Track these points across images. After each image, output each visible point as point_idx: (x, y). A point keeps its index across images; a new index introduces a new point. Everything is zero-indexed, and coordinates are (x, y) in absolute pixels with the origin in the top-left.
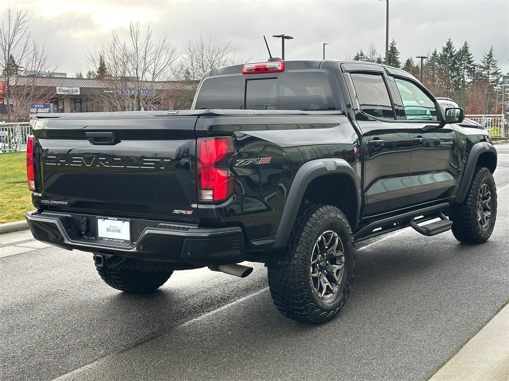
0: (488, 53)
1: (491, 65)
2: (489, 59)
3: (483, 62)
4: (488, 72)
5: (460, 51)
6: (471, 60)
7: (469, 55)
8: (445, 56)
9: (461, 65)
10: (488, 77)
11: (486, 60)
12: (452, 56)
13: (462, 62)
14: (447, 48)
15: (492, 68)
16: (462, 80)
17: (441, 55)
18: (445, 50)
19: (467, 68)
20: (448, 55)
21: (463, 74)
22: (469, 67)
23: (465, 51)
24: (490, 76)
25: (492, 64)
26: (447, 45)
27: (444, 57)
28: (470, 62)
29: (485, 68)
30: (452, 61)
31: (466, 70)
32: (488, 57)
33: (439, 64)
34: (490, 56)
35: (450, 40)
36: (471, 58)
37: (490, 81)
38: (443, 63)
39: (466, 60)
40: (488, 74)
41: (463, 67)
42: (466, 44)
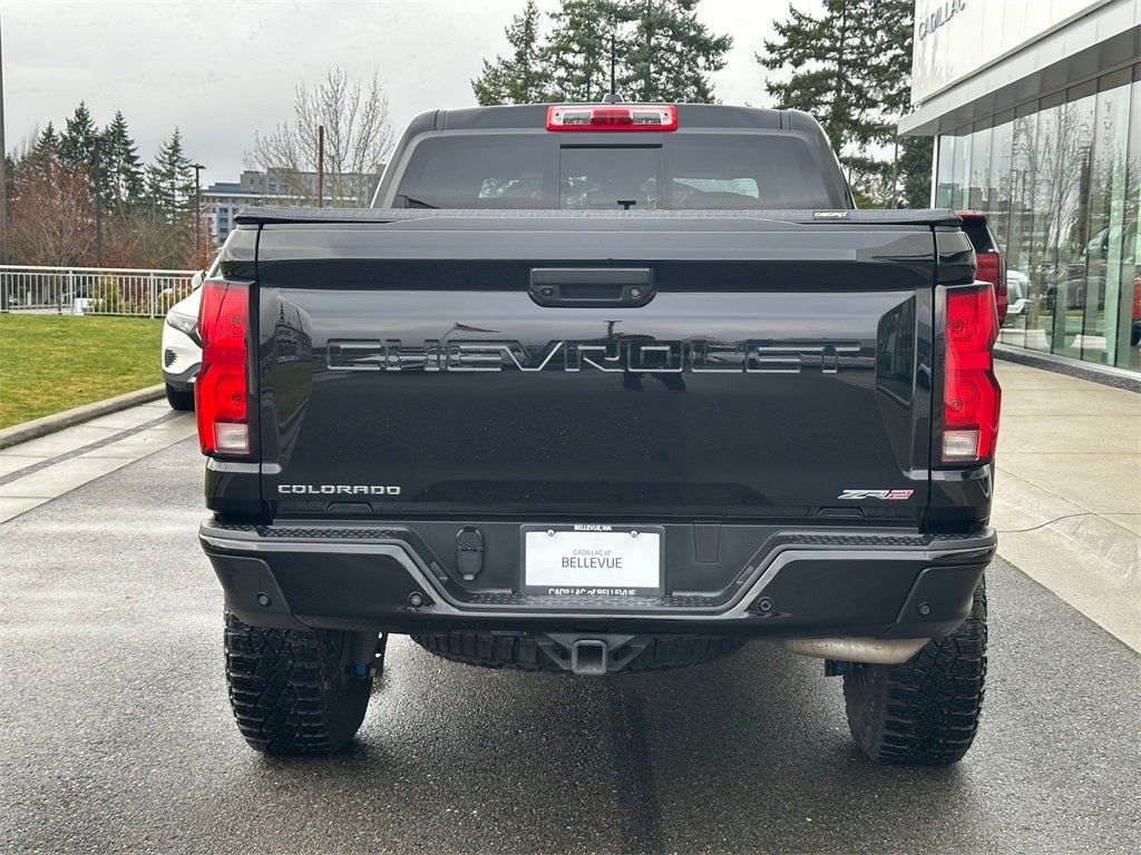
0: (170, 143)
1: (178, 170)
2: (173, 154)
3: (160, 162)
4: (173, 184)
5: (108, 132)
6: (132, 154)
7: (128, 143)
8: (75, 141)
9: (111, 163)
10: (173, 196)
11: (167, 156)
12: (88, 142)
13: (114, 157)
14: (77, 124)
15: (180, 177)
16: (114, 197)
17: (64, 138)
18: (73, 127)
19: (126, 171)
20: (81, 139)
21: (117, 184)
22: (129, 170)
23: (118, 131)
24: (177, 192)
25: (180, 167)
26: (78, 116)
27: (70, 143)
28: (131, 160)
29: (164, 175)
30: (91, 153)
31: (123, 176)
32: (171, 151)
33: (59, 158)
34: (175, 147)
35: (82, 105)
36: (133, 150)
37: (177, 204)
38: (69, 156)
39: (122, 154)
40: (173, 190)
41: (115, 170)
42: (119, 117)
